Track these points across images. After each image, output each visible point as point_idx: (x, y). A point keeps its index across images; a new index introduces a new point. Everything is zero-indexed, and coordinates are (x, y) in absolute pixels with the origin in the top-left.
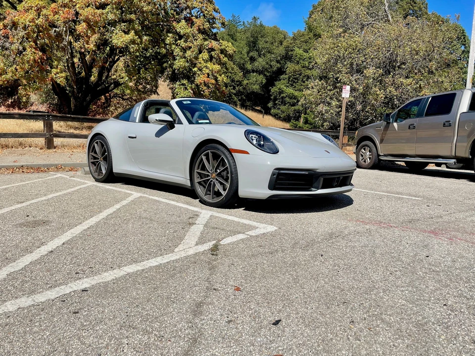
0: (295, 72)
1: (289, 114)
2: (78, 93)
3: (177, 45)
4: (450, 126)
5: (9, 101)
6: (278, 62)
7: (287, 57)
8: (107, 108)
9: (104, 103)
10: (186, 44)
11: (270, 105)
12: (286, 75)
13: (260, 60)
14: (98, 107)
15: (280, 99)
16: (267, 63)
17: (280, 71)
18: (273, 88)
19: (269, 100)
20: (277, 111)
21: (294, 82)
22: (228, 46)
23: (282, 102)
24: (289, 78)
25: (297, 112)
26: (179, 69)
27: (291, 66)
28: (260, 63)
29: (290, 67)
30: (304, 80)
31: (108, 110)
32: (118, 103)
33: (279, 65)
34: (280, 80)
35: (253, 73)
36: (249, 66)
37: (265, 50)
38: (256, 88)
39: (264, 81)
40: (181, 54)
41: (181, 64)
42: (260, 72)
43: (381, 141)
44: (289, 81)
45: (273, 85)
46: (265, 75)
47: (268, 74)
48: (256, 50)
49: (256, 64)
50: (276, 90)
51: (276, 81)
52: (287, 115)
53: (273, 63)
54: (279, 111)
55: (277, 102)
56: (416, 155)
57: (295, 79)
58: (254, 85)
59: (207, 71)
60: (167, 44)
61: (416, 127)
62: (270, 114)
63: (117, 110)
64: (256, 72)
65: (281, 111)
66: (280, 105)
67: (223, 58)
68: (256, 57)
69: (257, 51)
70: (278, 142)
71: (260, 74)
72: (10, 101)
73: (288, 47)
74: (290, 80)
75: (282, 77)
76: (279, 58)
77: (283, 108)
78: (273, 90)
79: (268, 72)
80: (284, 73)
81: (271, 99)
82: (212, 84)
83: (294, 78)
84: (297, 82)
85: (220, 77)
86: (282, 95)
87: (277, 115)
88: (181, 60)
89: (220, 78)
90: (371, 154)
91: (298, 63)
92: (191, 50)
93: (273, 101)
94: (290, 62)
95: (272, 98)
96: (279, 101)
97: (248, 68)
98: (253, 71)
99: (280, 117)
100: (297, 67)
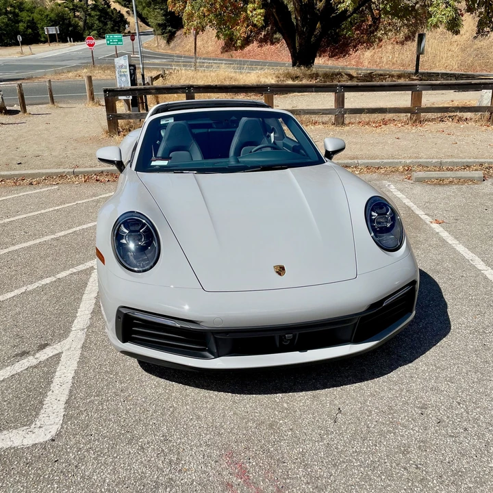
2: (303, 26)
5: (261, 34)
8: (373, 33)
9: (370, 26)
14: (362, 34)
31: (374, 36)
32: (389, 24)
63: (387, 35)
72: (263, 33)
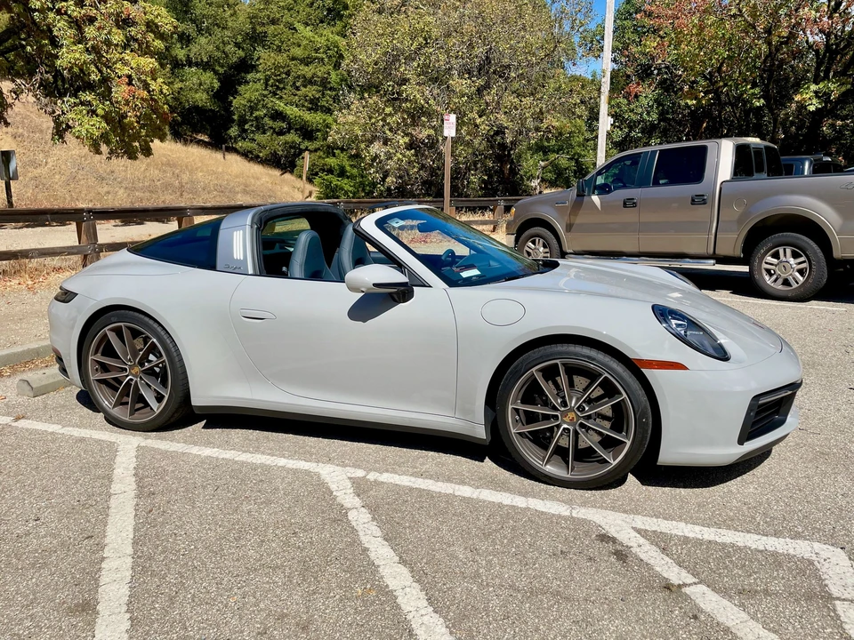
0: (277, 67)
1: (275, 151)
3: (59, 12)
4: (705, 204)
6: (237, 45)
7: (256, 38)
10: (83, 12)
11: (234, 131)
12: (257, 72)
13: (203, 40)
15: (252, 121)
16: (218, 48)
17: (245, 66)
18: (235, 98)
19: (228, 122)
20: (249, 144)
21: (278, 88)
22: (159, 14)
23: (258, 128)
24: (267, 80)
25: (291, 147)
26: (72, 68)
27: (266, 56)
28: (203, 46)
29: (266, 58)
30: (298, 84)
33: (241, 53)
34: (247, 82)
35: (190, 66)
36: (180, 53)
37: (210, 21)
38: (201, 98)
39: (217, 85)
40: (71, 32)
41: (77, 55)
42: (206, 66)
43: (569, 228)
44: (267, 85)
45: (235, 93)
46: (216, 72)
47: (221, 70)
48: (191, 20)
49: (194, 49)
50: (242, 102)
51: (240, 84)
52: (271, 153)
53: (230, 48)
54: (254, 145)
55: (246, 127)
56: (640, 252)
57: (280, 81)
58: (196, 92)
59: (126, 71)
60: (35, 10)
61: (638, 205)
62: (235, 151)
64: (197, 65)
65: (258, 144)
66: (253, 132)
67: (153, 41)
68: (194, 34)
69: (193, 21)
70: (718, 329)
71: (205, 70)
73: (255, 17)
74: (270, 83)
75: (249, 76)
76: (240, 39)
77: (259, 137)
78: (237, 102)
79: (222, 66)
80: (253, 68)
81: (233, 121)
82: (142, 99)
83: (278, 81)
84: (284, 88)
85: (153, 82)
86: (256, 113)
87: (251, 152)
88: (75, 48)
89: (154, 86)
90: (547, 250)
91: (280, 50)
92: (97, 24)
93: (239, 126)
94: (263, 47)
95: (235, 117)
96: (252, 125)
97: (179, 57)
98: (190, 63)
99: (258, 157)
100: (281, 59)
